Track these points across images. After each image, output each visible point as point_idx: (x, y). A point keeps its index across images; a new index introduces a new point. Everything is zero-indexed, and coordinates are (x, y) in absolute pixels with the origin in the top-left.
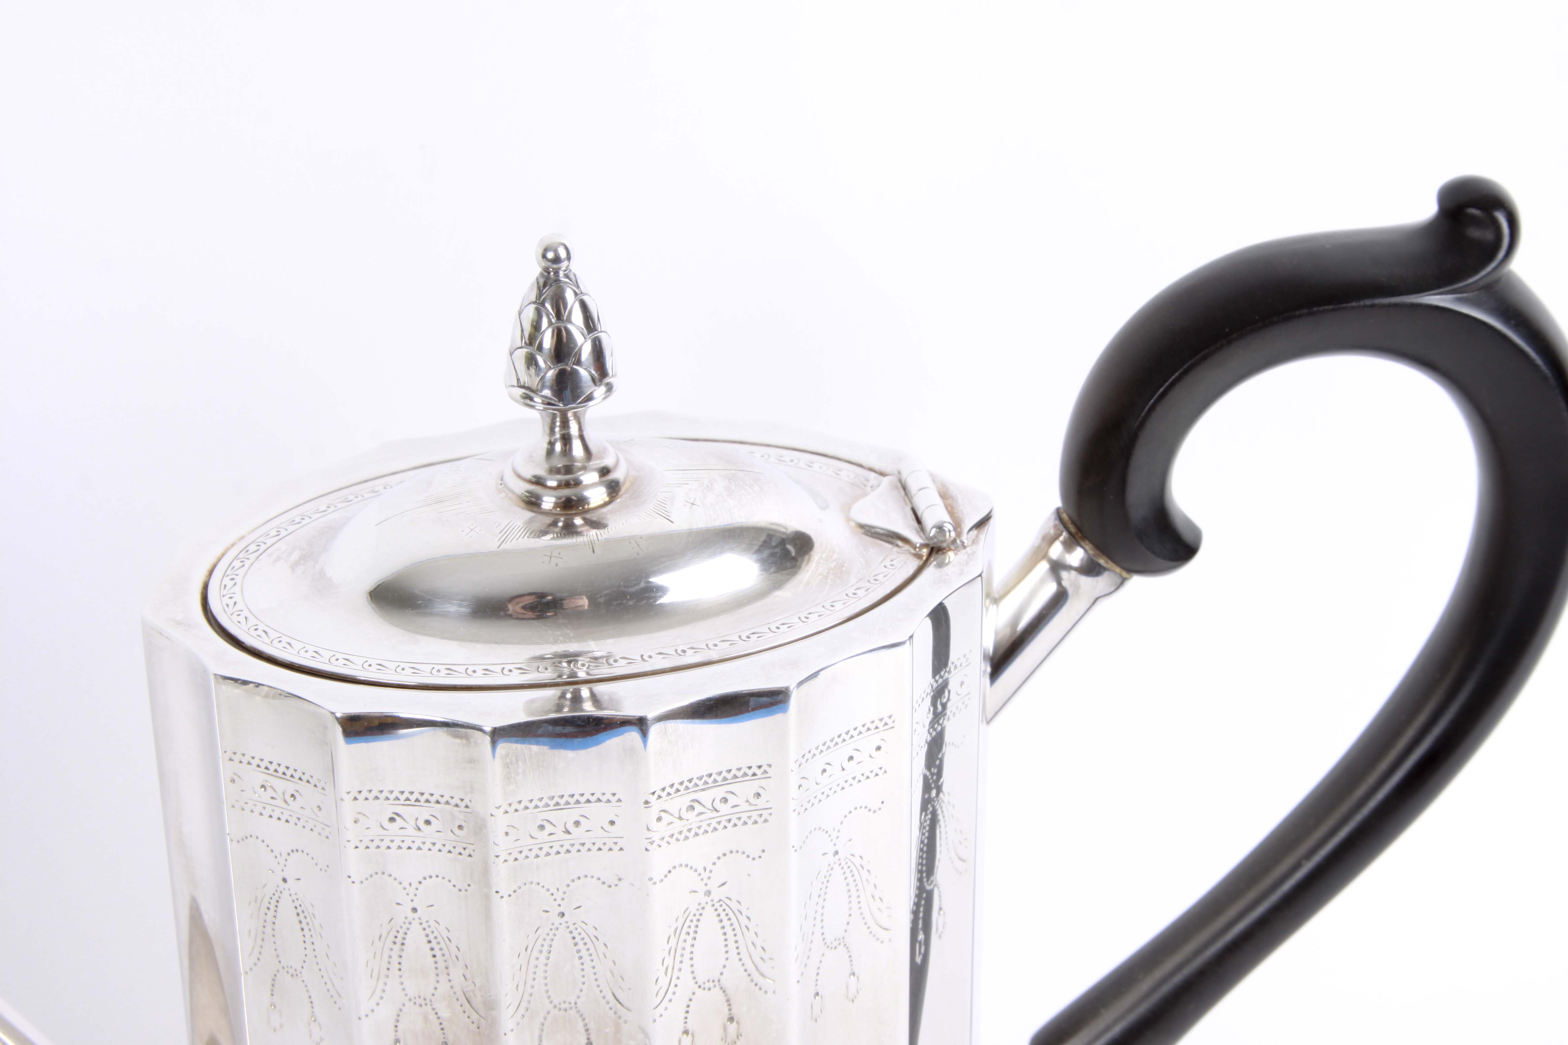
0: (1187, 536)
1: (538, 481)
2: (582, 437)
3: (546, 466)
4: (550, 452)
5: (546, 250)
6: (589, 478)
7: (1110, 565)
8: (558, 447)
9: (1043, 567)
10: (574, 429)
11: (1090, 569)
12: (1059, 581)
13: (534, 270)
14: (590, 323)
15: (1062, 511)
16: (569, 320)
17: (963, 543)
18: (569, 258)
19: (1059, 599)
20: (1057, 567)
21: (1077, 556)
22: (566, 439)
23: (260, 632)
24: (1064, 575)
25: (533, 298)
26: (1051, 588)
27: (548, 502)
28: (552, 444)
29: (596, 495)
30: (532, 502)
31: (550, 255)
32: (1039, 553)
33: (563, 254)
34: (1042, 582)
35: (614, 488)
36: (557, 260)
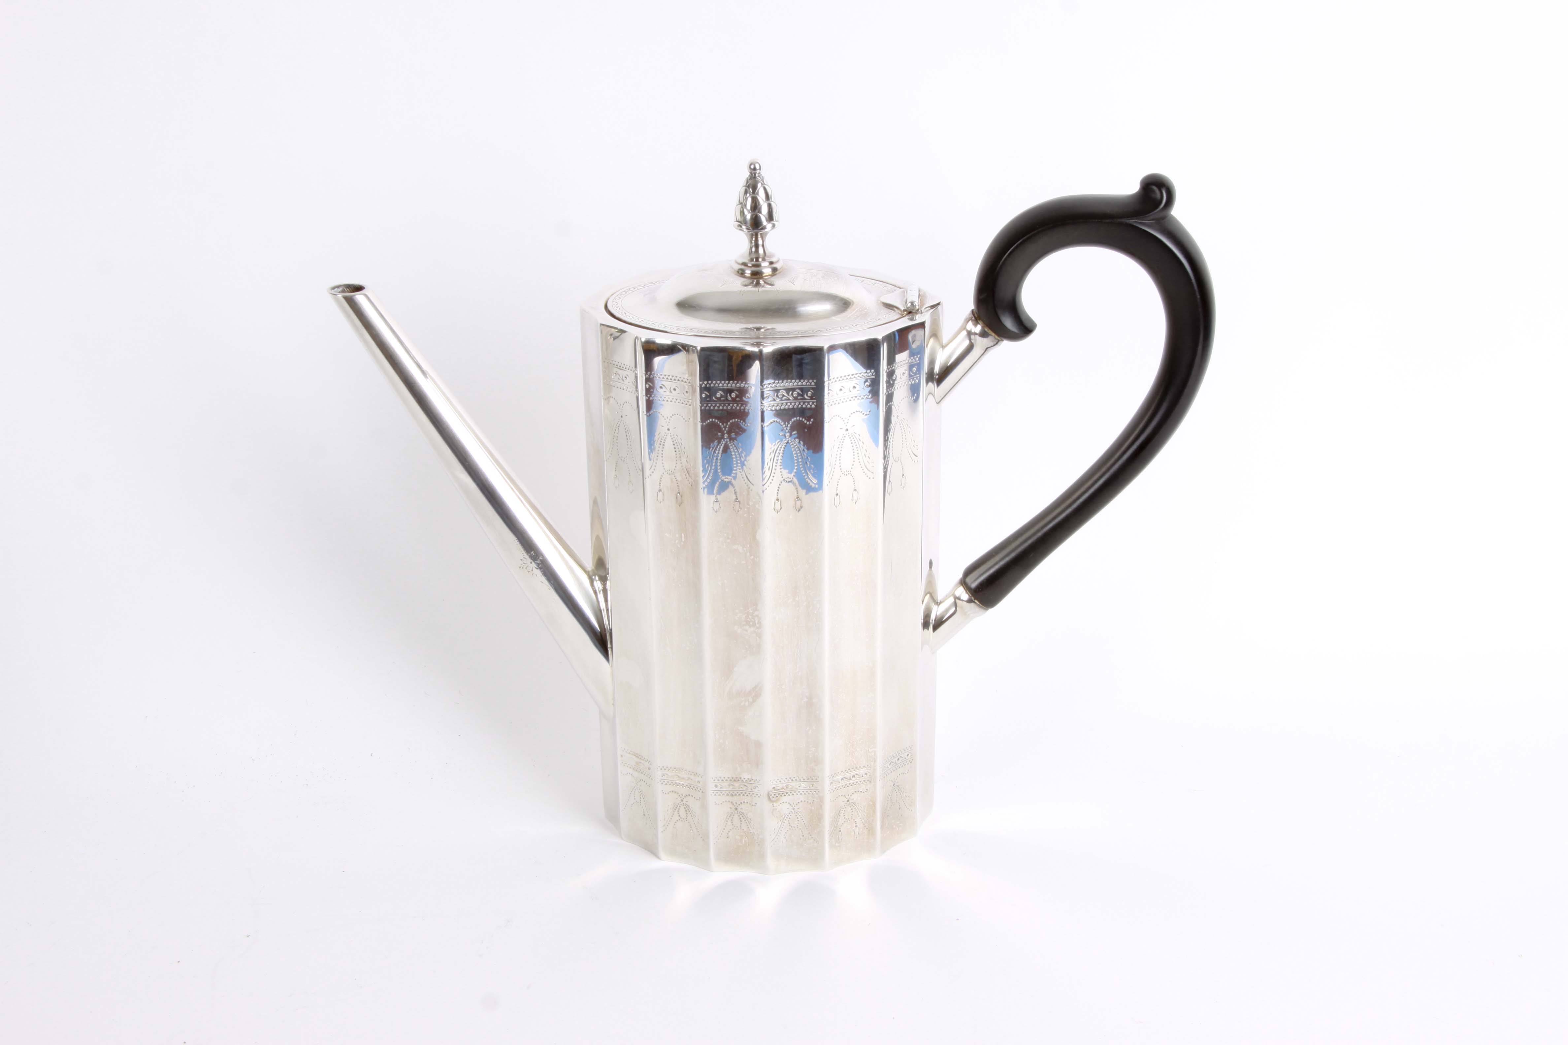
0: (1028, 324)
1: (744, 264)
2: (763, 246)
3: (749, 258)
4: (751, 252)
5: (751, 165)
6: (765, 264)
7: (993, 334)
8: (754, 249)
9: (964, 333)
10: (760, 242)
11: (983, 334)
12: (970, 339)
13: (747, 174)
14: (768, 197)
15: (974, 311)
16: (758, 194)
17: (921, 311)
18: (760, 169)
19: (970, 348)
20: (969, 334)
21: (978, 329)
22: (757, 246)
23: (623, 313)
24: (972, 337)
25: (745, 185)
26: (966, 343)
27: (748, 272)
28: (751, 248)
29: (767, 271)
30: (741, 273)
31: (752, 167)
32: (963, 328)
33: (757, 167)
34: (963, 340)
35: (775, 270)
36: (755, 169)
